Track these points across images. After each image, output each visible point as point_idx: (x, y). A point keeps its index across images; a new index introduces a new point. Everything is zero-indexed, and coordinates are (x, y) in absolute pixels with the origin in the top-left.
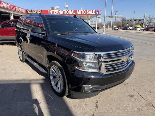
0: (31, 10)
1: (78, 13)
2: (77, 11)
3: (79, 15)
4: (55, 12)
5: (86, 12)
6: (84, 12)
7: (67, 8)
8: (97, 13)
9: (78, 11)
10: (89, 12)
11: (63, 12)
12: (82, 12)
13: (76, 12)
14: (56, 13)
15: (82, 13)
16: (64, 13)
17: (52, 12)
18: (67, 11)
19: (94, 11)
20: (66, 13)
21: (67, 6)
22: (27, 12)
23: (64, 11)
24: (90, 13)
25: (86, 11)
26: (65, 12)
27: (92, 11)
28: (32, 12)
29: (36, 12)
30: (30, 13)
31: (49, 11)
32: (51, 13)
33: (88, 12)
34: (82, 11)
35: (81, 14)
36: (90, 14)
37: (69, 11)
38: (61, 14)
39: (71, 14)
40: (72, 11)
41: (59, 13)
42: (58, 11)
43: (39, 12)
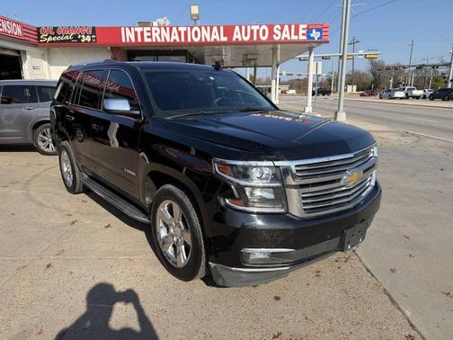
0: (55, 29)
1: (237, 36)
2: (234, 27)
3: (243, 43)
4: (146, 34)
5: (271, 33)
6: (264, 35)
7: (195, 19)
8: (315, 35)
9: (237, 28)
10: (282, 31)
11: (179, 33)
12: (252, 31)
13: (229, 31)
14: (149, 40)
15: (255, 38)
16: (183, 40)
17: (136, 33)
18: (196, 28)
19: (301, 27)
20: (189, 40)
21: (195, 10)
22: (39, 35)
23: (182, 29)
24: (286, 35)
25: (271, 28)
26: (186, 33)
27: (293, 27)
28: (56, 35)
29: (75, 37)
30: (50, 39)
31: (123, 29)
32: (133, 40)
33: (278, 33)
34: (255, 28)
35: (251, 43)
36: (286, 42)
37: (203, 28)
38: (172, 40)
39: (208, 40)
40: (215, 29)
41: (163, 40)
42: (158, 29)
43: (86, 35)
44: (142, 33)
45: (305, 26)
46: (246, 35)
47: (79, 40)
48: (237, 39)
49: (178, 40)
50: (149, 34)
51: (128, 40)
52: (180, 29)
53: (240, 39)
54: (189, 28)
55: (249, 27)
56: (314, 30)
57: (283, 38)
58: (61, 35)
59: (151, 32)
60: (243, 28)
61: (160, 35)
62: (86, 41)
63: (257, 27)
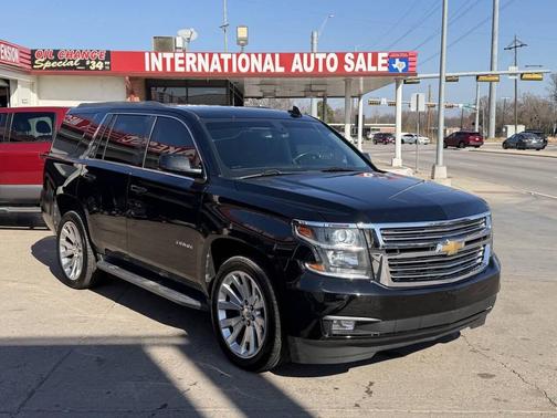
0: (56, 52)
1: (296, 66)
2: (293, 55)
3: (305, 75)
4: (178, 62)
5: (342, 62)
6: (332, 65)
7: (242, 43)
8: (399, 65)
9: (297, 57)
10: (355, 61)
11: (222, 61)
12: (317, 61)
13: (286, 60)
14: (182, 69)
15: (321, 69)
16: (226, 69)
17: (164, 60)
18: (243, 56)
19: (380, 55)
20: (234, 70)
21: (242, 33)
22: (33, 59)
23: (226, 57)
24: (361, 66)
25: (341, 56)
26: (230, 61)
27: (370, 56)
28: (57, 60)
29: (82, 63)
30: (48, 64)
31: (147, 55)
32: (160, 69)
33: (352, 63)
34: (321, 57)
35: (315, 74)
36: (361, 73)
37: (253, 56)
38: (212, 70)
39: (260, 70)
40: (268, 57)
41: (200, 70)
42: (194, 56)
43: (97, 61)
44: (173, 60)
45: (386, 55)
46: (309, 65)
47: (88, 68)
48: (297, 70)
49: (220, 70)
50: (182, 62)
51: (153, 69)
52: (223, 56)
53: (301, 70)
54: (234, 56)
55: (312, 56)
56: (397, 60)
57: (357, 70)
58: (64, 60)
59: (184, 59)
60: (305, 56)
61: (196, 64)
62: (97, 69)
63: (324, 56)
